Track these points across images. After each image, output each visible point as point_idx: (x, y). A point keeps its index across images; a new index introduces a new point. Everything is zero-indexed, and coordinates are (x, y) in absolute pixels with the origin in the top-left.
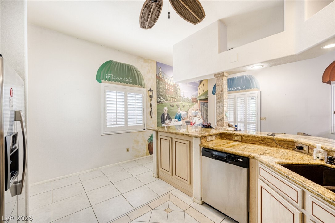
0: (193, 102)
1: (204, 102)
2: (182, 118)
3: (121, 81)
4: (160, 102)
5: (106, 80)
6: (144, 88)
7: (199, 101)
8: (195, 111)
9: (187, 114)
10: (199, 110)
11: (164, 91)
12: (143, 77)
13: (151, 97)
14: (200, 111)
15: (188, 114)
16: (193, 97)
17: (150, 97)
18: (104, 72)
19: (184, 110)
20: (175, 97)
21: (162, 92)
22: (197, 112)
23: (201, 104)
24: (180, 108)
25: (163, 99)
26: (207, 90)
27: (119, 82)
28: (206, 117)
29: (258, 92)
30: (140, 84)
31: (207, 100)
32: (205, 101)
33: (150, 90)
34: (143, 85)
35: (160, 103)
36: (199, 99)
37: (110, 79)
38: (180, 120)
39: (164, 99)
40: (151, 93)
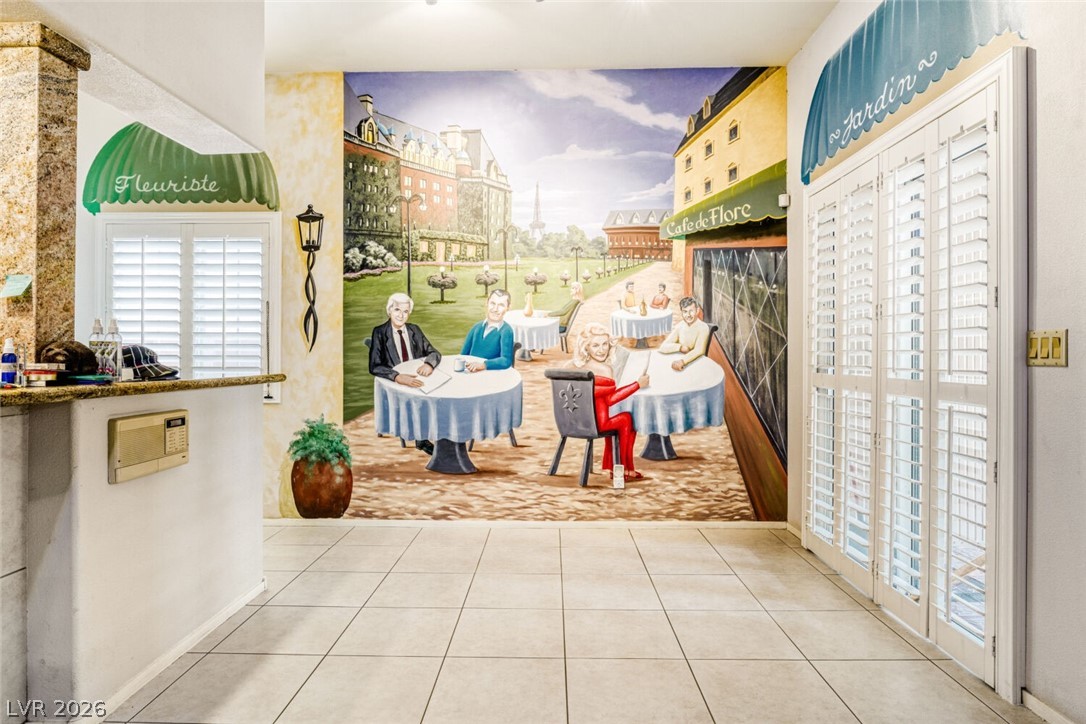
0: (620, 252)
1: (742, 252)
2: (518, 353)
3: (170, 197)
4: (364, 265)
5: (114, 201)
6: (275, 209)
7: (679, 248)
8: (637, 309)
9: (563, 330)
10: (685, 302)
11: (393, 210)
12: (272, 161)
13: (311, 247)
14: (692, 311)
15: (573, 330)
16: (621, 223)
17: (304, 248)
18: (110, 173)
19: (536, 306)
20: (469, 237)
21: (377, 218)
22: (654, 314)
23: (708, 265)
24: (504, 292)
25: (382, 250)
26: (785, 161)
27: (164, 201)
28: (762, 351)
30: (256, 192)
31: (783, 232)
32: (750, 243)
33: (309, 216)
34: (267, 197)
35: (365, 271)
36: (679, 231)
37: (128, 196)
38: (502, 359)
39: (391, 249)
40: (310, 231)
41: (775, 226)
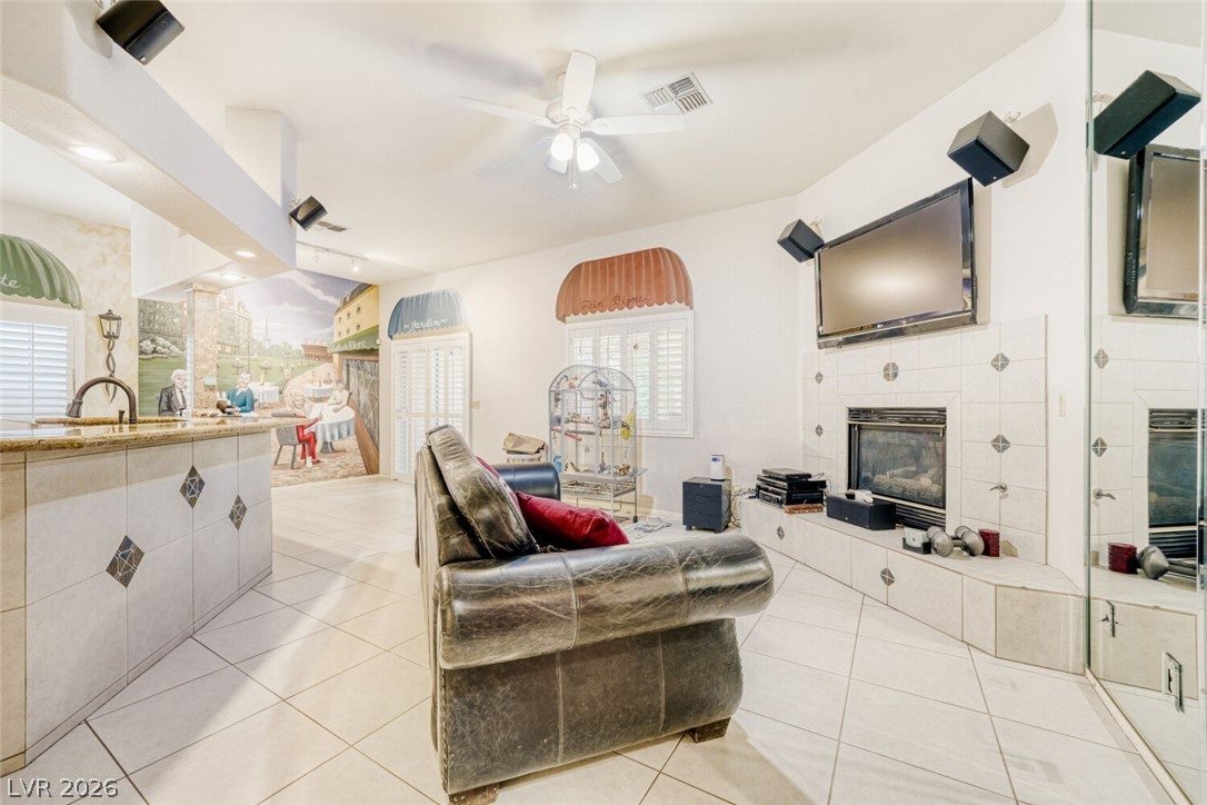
0: (308, 356)
1: (362, 361)
2: (256, 405)
4: (154, 351)
6: (78, 308)
7: (336, 357)
8: (317, 384)
9: (281, 393)
10: (339, 381)
11: (176, 320)
12: (74, 275)
13: (111, 337)
14: (341, 385)
15: (285, 392)
16: (309, 343)
17: (105, 337)
19: (266, 380)
20: (226, 342)
21: (164, 324)
22: (325, 386)
23: (348, 366)
24: (248, 372)
25: (168, 344)
26: (378, 326)
28: (369, 404)
29: (466, 335)
30: (59, 295)
31: (377, 355)
32: (365, 358)
33: (109, 317)
34: (71, 299)
35: (155, 355)
36: (336, 350)
38: (247, 407)
39: (174, 343)
40: (110, 326)
41: (374, 352)
